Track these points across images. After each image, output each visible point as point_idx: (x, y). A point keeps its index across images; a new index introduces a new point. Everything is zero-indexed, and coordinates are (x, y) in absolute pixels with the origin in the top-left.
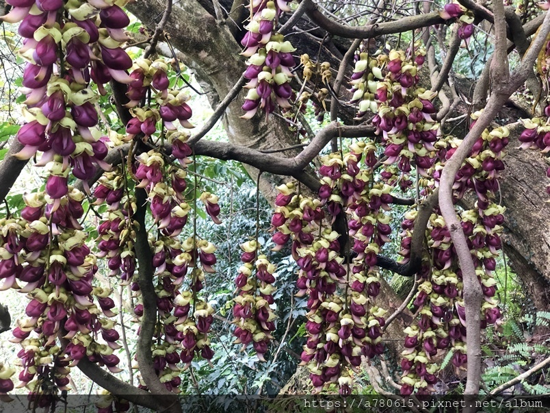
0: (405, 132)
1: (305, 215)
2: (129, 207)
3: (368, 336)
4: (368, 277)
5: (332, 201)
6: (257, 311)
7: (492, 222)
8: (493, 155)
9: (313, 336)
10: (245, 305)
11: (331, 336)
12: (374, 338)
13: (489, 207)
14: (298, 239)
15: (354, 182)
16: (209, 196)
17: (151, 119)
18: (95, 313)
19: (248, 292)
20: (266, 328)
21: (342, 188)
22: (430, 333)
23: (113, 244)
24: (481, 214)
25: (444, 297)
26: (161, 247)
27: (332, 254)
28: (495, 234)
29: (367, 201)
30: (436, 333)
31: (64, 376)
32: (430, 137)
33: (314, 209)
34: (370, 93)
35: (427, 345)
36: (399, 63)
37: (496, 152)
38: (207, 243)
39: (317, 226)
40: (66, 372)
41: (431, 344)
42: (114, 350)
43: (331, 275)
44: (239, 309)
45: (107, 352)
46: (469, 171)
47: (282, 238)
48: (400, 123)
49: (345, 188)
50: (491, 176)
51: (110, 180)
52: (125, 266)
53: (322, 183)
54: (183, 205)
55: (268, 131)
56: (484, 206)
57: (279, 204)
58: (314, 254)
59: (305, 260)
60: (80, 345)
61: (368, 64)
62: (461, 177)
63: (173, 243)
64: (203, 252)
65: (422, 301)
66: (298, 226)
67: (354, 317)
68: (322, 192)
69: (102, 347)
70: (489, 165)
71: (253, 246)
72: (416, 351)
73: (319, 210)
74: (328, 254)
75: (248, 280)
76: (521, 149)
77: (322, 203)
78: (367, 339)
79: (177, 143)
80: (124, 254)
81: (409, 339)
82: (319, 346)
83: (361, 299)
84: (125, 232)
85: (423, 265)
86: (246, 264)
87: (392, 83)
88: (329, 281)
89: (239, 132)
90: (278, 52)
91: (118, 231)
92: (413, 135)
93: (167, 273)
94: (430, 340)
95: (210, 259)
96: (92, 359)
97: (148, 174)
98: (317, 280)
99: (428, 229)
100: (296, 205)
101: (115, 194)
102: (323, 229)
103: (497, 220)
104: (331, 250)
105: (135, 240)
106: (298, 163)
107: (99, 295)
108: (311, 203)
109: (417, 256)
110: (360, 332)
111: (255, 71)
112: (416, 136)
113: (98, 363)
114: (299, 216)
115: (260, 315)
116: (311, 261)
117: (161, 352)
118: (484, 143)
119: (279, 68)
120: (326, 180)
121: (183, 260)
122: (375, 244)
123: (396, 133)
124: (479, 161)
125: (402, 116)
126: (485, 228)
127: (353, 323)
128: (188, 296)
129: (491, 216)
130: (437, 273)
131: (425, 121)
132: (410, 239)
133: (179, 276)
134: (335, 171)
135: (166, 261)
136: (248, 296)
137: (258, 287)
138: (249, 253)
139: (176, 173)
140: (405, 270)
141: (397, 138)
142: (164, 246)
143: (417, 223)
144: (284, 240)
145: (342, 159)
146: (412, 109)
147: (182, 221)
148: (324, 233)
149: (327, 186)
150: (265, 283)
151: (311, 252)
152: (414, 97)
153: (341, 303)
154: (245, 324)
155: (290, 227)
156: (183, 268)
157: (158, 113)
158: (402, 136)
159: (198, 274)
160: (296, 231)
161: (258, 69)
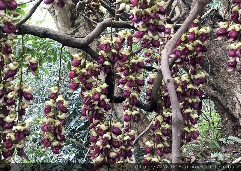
0: (147, 25)
1: (89, 73)
3: (124, 146)
4: (133, 112)
5: (105, 65)
6: (55, 128)
7: (198, 82)
8: (201, 43)
10: (48, 124)
12: (127, 147)
13: (197, 73)
14: (84, 87)
15: (118, 54)
16: (31, 59)
19: (51, 117)
20: (59, 138)
21: (111, 58)
22: (160, 145)
24: (192, 77)
25: (169, 124)
27: (103, 96)
28: (199, 89)
29: (129, 66)
30: (164, 145)
32: (161, 29)
33: (94, 69)
35: (159, 152)
37: (203, 41)
38: (28, 86)
39: (95, 79)
41: (161, 151)
43: (101, 109)
44: (45, 126)
46: (186, 51)
47: (74, 85)
48: (145, 19)
49: (113, 58)
50: (199, 55)
53: (100, 54)
54: (15, 63)
55: (80, 26)
56: (194, 73)
57: (73, 65)
58: (91, 95)
59: (87, 99)
62: (182, 55)
63: (9, 85)
64: (25, 92)
65: (157, 127)
66: (84, 79)
67: (112, 134)
68: (99, 59)
70: (199, 49)
71: (56, 89)
72: (152, 155)
73: (97, 70)
74: (100, 96)
75: (51, 110)
76: (217, 40)
77: (99, 66)
78: (123, 147)
79: (7, 24)
81: (148, 149)
85: (158, 106)
86: (51, 100)
88: (100, 112)
89: (63, 25)
92: (152, 27)
93: (4, 104)
94: (160, 149)
95: (29, 96)
98: (93, 110)
99: (162, 85)
100: (84, 67)
102: (99, 81)
103: (202, 81)
104: (103, 94)
106: (85, 41)
108: (92, 66)
109: (154, 100)
110: (116, 144)
112: (154, 27)
114: (85, 73)
115: (57, 131)
116: (90, 100)
118: (196, 36)
120: (102, 52)
121: (12, 96)
122: (136, 92)
124: (193, 46)
125: (147, 15)
126: (194, 86)
129: (198, 79)
130: (166, 110)
131: (159, 19)
132: (151, 90)
133: (10, 104)
134: (108, 47)
135: (4, 96)
136: (50, 119)
137: (57, 114)
138: (53, 94)
139: (6, 42)
140: (148, 108)
141: (142, 27)
142: (3, 87)
143: (155, 81)
144: (76, 87)
145: (112, 40)
146: (152, 11)
147: (13, 72)
148: (99, 84)
149: (102, 56)
150: (62, 112)
151: (90, 94)
152: (154, 4)
153: (108, 125)
154: (47, 135)
155: (80, 79)
156: (12, 100)
158: (145, 27)
159: (21, 105)
160: (83, 82)
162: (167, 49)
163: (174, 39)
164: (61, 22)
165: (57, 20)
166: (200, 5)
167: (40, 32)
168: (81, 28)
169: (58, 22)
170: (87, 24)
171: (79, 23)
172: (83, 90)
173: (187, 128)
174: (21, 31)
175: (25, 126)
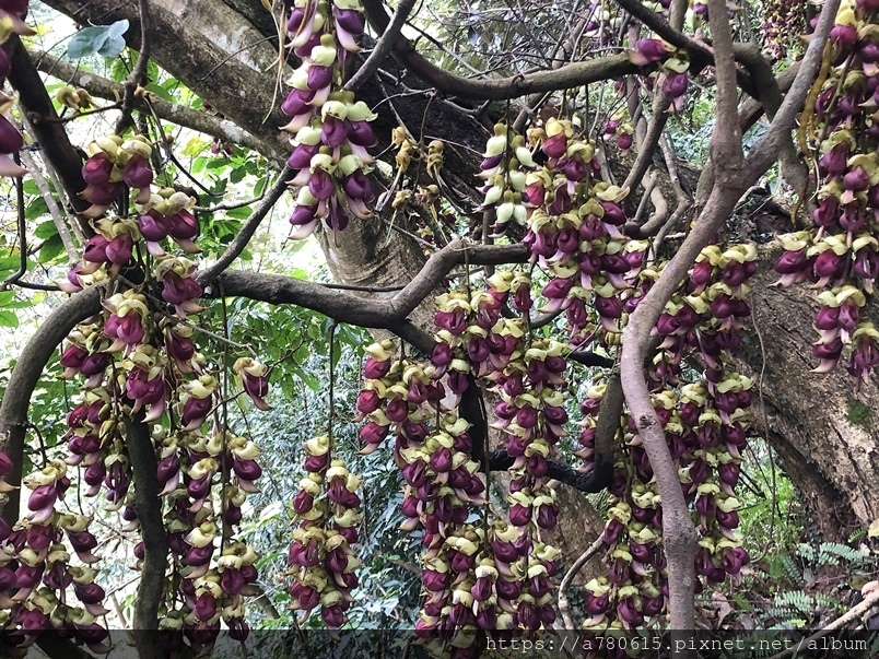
0: (574, 256)
1: (412, 393)
2: (115, 382)
3: (529, 593)
4: (535, 497)
5: (453, 370)
6: (328, 555)
7: (730, 403)
8: (729, 292)
9: (434, 594)
10: (308, 544)
11: (460, 595)
12: (538, 596)
13: (725, 378)
14: (403, 433)
15: (488, 337)
16: (248, 364)
17: (125, 238)
18: (62, 559)
19: (314, 523)
20: (343, 584)
21: (470, 349)
22: (628, 590)
23: (92, 443)
24: (711, 390)
25: (651, 529)
26: (173, 448)
27: (458, 458)
28: (736, 424)
29: (523, 369)
30: (640, 589)
32: (618, 264)
33: (426, 382)
34: (514, 191)
35: (625, 609)
36: (562, 141)
37: (734, 285)
38: (245, 443)
39: (433, 411)
41: (631, 608)
42: (96, 616)
43: (458, 492)
44: (298, 551)
45: (85, 620)
46: (689, 317)
47: (376, 432)
48: (566, 241)
49: (474, 349)
50: (726, 326)
51: (85, 337)
52: (111, 478)
53: (437, 340)
54: (206, 378)
55: (389, 257)
56: (717, 376)
57: (369, 375)
58: (427, 459)
59: (415, 469)
60: (38, 610)
61: (509, 140)
62: (677, 327)
63: (194, 441)
64: (238, 457)
65: (614, 536)
66: (400, 412)
67: (498, 562)
68: (437, 354)
69: (76, 612)
70: (723, 307)
71: (324, 444)
72: (607, 619)
73: (434, 384)
74: (451, 459)
75: (315, 502)
77: (437, 372)
78: (527, 597)
79: (173, 277)
80: (110, 460)
81: (595, 600)
82: (445, 611)
83: (511, 533)
84: (107, 424)
85: (616, 475)
86: (312, 474)
87: (553, 176)
88: (457, 502)
89: (344, 259)
90: (342, 118)
91: (99, 423)
92: (588, 262)
93: (183, 491)
94: (629, 600)
95: (249, 469)
96: (62, 632)
97: (119, 330)
98: (436, 500)
99: (625, 415)
100: (398, 378)
101: (94, 361)
102: (442, 416)
103: (740, 399)
104: (458, 450)
105: (124, 438)
106: (396, 307)
107: (69, 527)
108: (422, 373)
109: (604, 460)
110: (509, 589)
111: (307, 154)
112: (594, 262)
113: (73, 640)
114: (402, 395)
115: (333, 562)
116: (423, 471)
117: (174, 623)
118: (714, 271)
119: (345, 148)
120: (443, 334)
121: (204, 471)
123: (561, 260)
124: (705, 301)
125: (570, 229)
126: (719, 414)
127: (497, 574)
128: (209, 531)
129: (729, 393)
130: (640, 488)
131: (609, 239)
132: (594, 431)
133: (198, 496)
134: (459, 321)
135: (183, 469)
136: (313, 529)
137: (331, 514)
138: (317, 457)
139: (174, 328)
140: (588, 482)
141: (561, 266)
142: (179, 445)
143: (604, 403)
144: (381, 436)
145: (469, 300)
146: (585, 218)
147: (202, 406)
148: (445, 423)
149: (444, 345)
150: (343, 508)
151: (423, 455)
152: (589, 197)
153: (478, 538)
154: (308, 577)
155: (390, 414)
156: (204, 485)
157: (136, 227)
158: (571, 263)
159: (229, 494)
160: (397, 420)
161: (311, 150)
164: (338, 250)
165: (327, 244)
167: (269, 290)
168: (393, 262)
169: (330, 250)
170: (408, 251)
171: (387, 249)
172: (402, 443)
173: (709, 539)
174: (218, 289)
175: (245, 553)
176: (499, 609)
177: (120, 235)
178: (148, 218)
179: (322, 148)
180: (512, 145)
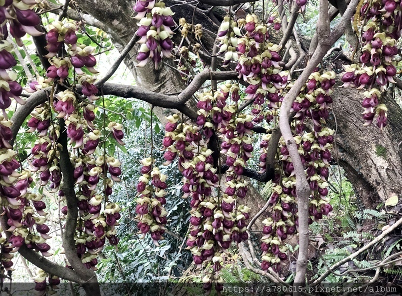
0: (259, 75)
1: (187, 138)
2: (54, 133)
3: (237, 226)
4: (237, 184)
5: (206, 127)
6: (153, 209)
7: (324, 141)
8: (323, 92)
9: (195, 226)
10: (143, 205)
11: (207, 226)
12: (241, 228)
13: (322, 130)
14: (183, 156)
15: (222, 112)
16: (115, 125)
17: (65, 67)
18: (30, 212)
19: (146, 196)
20: (159, 221)
21: (214, 118)
22: (281, 223)
23: (43, 161)
24: (316, 135)
25: (291, 197)
26: (80, 163)
27: (208, 166)
28: (327, 150)
29: (234, 127)
30: (286, 223)
31: (9, 260)
32: (278, 78)
33: (193, 133)
34: (232, 46)
35: (279, 231)
36: (253, 24)
37: (326, 89)
38: (114, 159)
39: (196, 146)
40: (11, 257)
41: (282, 231)
42: (45, 239)
43: (208, 181)
44: (139, 208)
45: (41, 241)
46: (307, 103)
47: (171, 155)
48: (255, 69)
49: (215, 117)
50: (322, 107)
51: (39, 113)
52: (53, 178)
53: (199, 114)
54: (96, 131)
55: (166, 80)
56: (319, 129)
57: (168, 130)
59: (188, 171)
60: (20, 236)
61: (230, 24)
62: (301, 108)
63: (89, 159)
64: (111, 166)
65: (275, 200)
66: (182, 146)
67: (224, 212)
68: (199, 120)
69: (37, 237)
70: (321, 99)
71: (149, 161)
72: (272, 236)
73: (197, 134)
74: (204, 166)
75: (146, 187)
77: (199, 128)
78: (236, 228)
79: (86, 84)
80: (52, 169)
81: (266, 228)
82: (199, 234)
83: (230, 200)
84: (51, 152)
85: (275, 174)
86: (145, 175)
87: (249, 40)
88: (206, 186)
89: (145, 81)
90: (161, 15)
91: (46, 152)
92: (265, 78)
93: (85, 182)
94: (281, 227)
95: (116, 171)
96: (29, 246)
97: (64, 107)
98: (198, 185)
99: (279, 148)
100: (181, 131)
101: (43, 124)
102: (200, 148)
103: (329, 139)
104: (207, 163)
105: (59, 158)
106: (180, 99)
107: (33, 199)
108: (191, 129)
109: (271, 167)
110: (228, 224)
111: (144, 30)
112: (268, 78)
113: (34, 250)
114: (183, 138)
116: (192, 172)
117: (82, 241)
118: (317, 83)
119: (162, 27)
120: (202, 111)
121: (96, 172)
122: (242, 159)
123: (253, 77)
124: (314, 96)
125: (257, 63)
126: (319, 146)
127: (223, 217)
128: (99, 199)
129: (324, 137)
130: (286, 179)
131: (273, 67)
132: (266, 154)
133: (93, 183)
134: (209, 105)
135: (84, 173)
136: (146, 198)
137: (154, 192)
138: (146, 167)
139: (86, 107)
140: (263, 178)
141: (253, 80)
142: (82, 162)
143: (270, 143)
144: (173, 157)
145: (213, 96)
146: (263, 58)
147: (95, 143)
148: (202, 151)
149: (202, 116)
150: (159, 189)
151: (192, 165)
152: (265, 49)
153: (215, 202)
154: (144, 219)
155: (177, 147)
156: (96, 178)
157: (70, 62)
158: (257, 78)
159: (107, 182)
160: (181, 150)
161: (146, 28)
162: (286, 103)
163: (293, 91)
164: (141, 77)
165: (136, 74)
166: (324, 46)
167: (124, 91)
168: (168, 82)
169: (138, 77)
170: (175, 77)
171: (165, 76)
172: (182, 160)
173: (315, 200)
174: (101, 91)
175: (115, 207)
176: (224, 233)
177: (62, 65)
178: (76, 58)
179: (151, 27)
180: (231, 26)
